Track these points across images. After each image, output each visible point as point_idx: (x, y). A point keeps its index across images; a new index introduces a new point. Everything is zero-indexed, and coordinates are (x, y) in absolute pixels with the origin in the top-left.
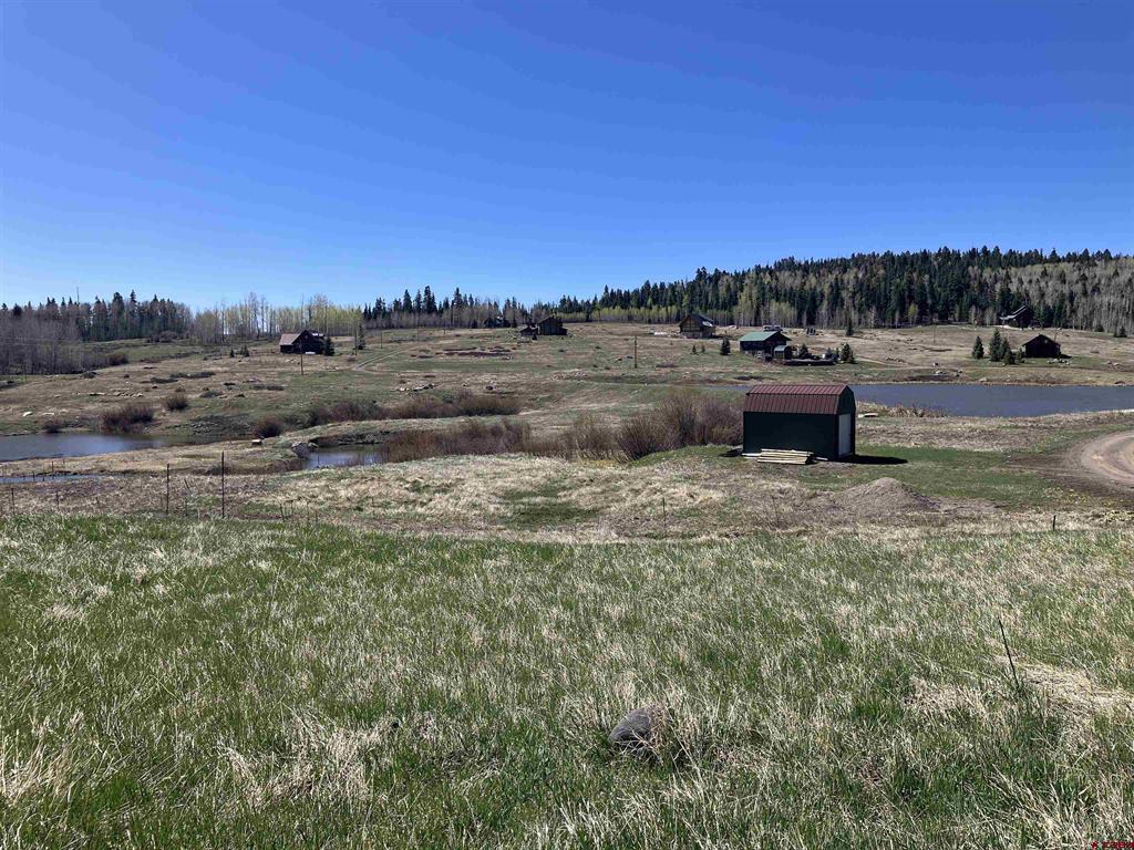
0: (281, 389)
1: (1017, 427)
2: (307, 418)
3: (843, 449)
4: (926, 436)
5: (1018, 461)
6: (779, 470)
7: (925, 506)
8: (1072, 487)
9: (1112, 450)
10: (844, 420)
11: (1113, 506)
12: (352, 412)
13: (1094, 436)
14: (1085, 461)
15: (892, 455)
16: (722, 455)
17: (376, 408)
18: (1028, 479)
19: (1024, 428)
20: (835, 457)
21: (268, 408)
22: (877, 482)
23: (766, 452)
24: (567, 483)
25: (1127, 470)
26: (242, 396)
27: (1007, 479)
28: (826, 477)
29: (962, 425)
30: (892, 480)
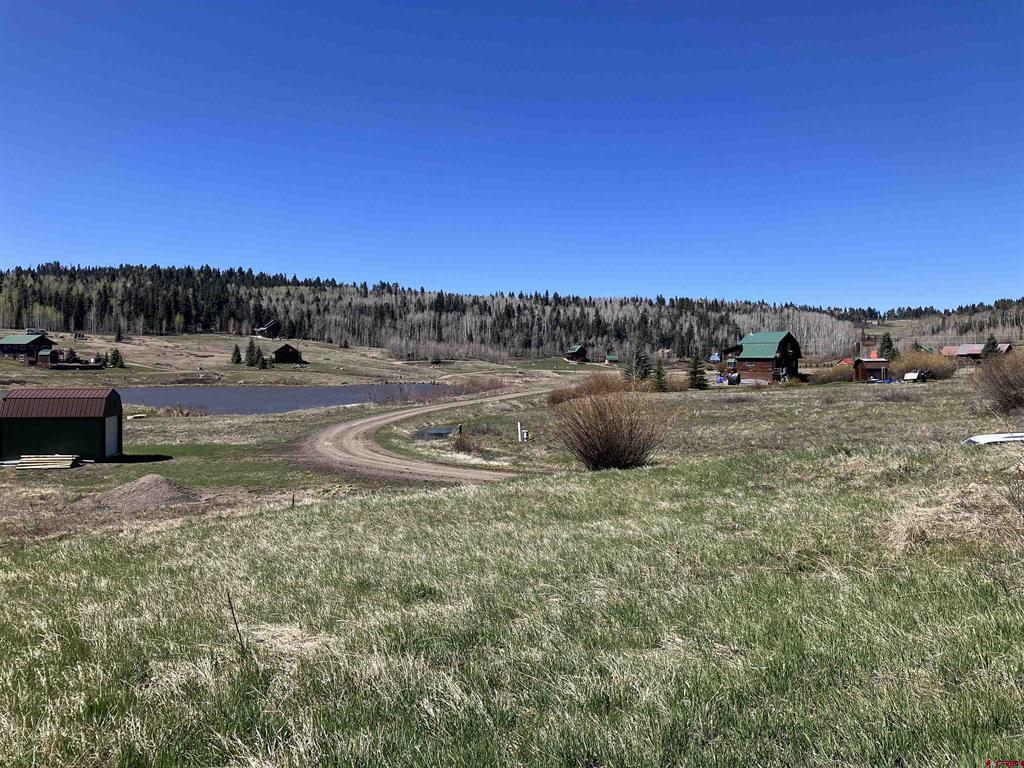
1: (268, 422)
3: (110, 450)
4: (190, 434)
5: (268, 451)
6: (41, 475)
7: (187, 498)
8: (308, 469)
9: (339, 437)
10: (111, 422)
11: (338, 482)
13: (325, 426)
14: (319, 447)
15: (159, 453)
18: (276, 465)
19: (273, 422)
20: (101, 458)
22: (142, 480)
23: (25, 459)
25: (347, 452)
27: (259, 467)
28: (93, 479)
29: (222, 422)
30: (156, 476)
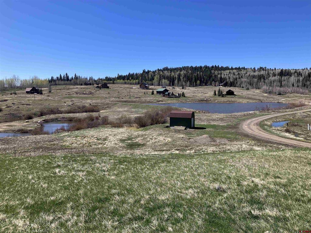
0: (30, 105)
1: (227, 117)
2: (39, 113)
3: (192, 126)
4: (208, 120)
5: (230, 128)
6: (179, 131)
7: (214, 141)
8: (242, 135)
9: (249, 125)
11: (251, 140)
12: (52, 112)
13: (244, 120)
14: (244, 128)
15: (203, 127)
16: (165, 127)
17: (59, 110)
18: (233, 133)
19: (229, 117)
20: (191, 128)
21: (27, 111)
22: (204, 136)
23: (175, 127)
24: (133, 136)
25: (252, 130)
26: (19, 107)
27: (229, 133)
28: (190, 133)
29: (215, 116)
30: (207, 135)
